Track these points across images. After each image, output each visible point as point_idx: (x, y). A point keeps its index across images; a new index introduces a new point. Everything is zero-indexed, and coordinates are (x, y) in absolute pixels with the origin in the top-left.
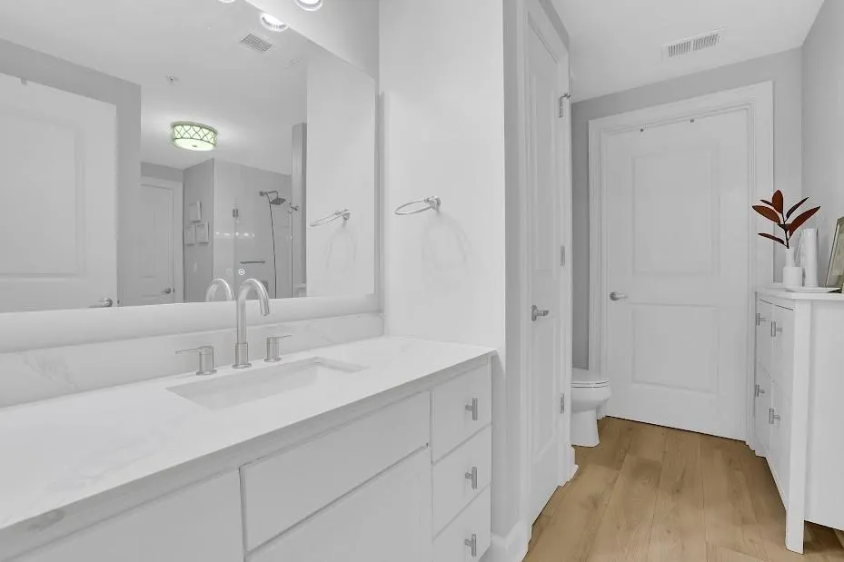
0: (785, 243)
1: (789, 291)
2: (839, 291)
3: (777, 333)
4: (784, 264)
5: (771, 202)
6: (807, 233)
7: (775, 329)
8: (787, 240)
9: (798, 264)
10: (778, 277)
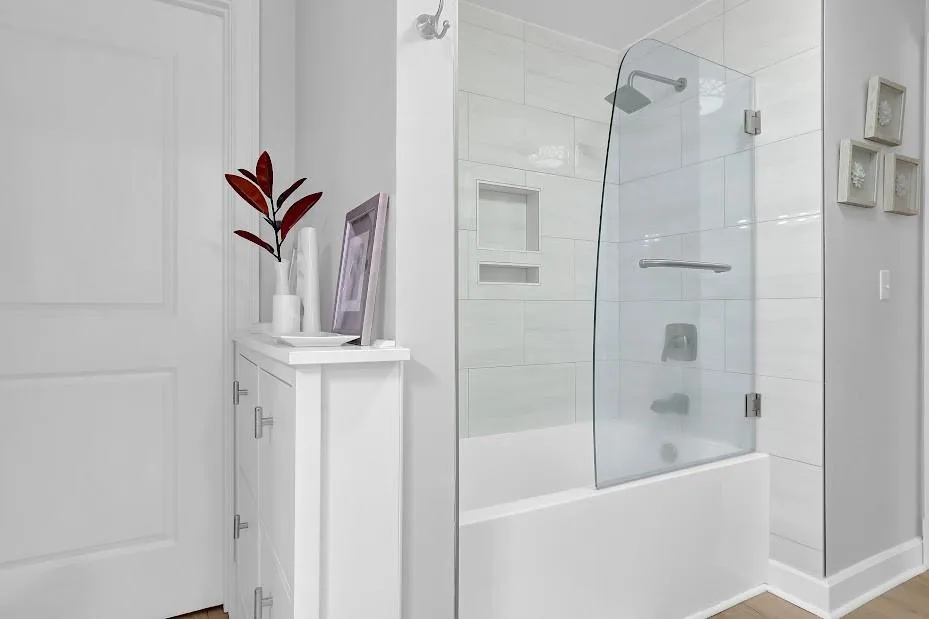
0: (276, 253)
1: (282, 343)
2: (356, 342)
3: (266, 429)
4: (273, 291)
5: (254, 173)
6: (305, 233)
7: (262, 422)
8: (279, 246)
9: (293, 290)
10: (266, 314)
